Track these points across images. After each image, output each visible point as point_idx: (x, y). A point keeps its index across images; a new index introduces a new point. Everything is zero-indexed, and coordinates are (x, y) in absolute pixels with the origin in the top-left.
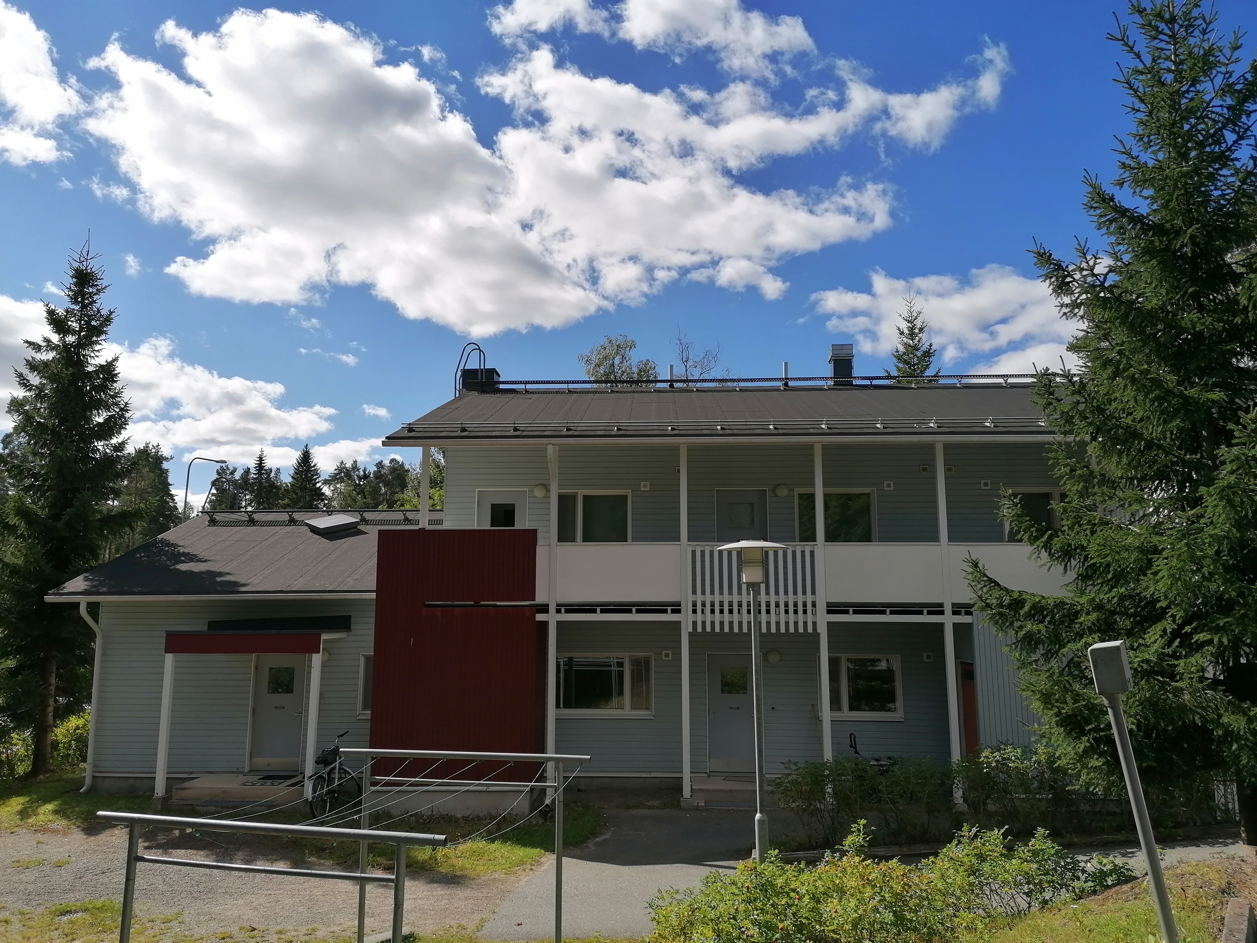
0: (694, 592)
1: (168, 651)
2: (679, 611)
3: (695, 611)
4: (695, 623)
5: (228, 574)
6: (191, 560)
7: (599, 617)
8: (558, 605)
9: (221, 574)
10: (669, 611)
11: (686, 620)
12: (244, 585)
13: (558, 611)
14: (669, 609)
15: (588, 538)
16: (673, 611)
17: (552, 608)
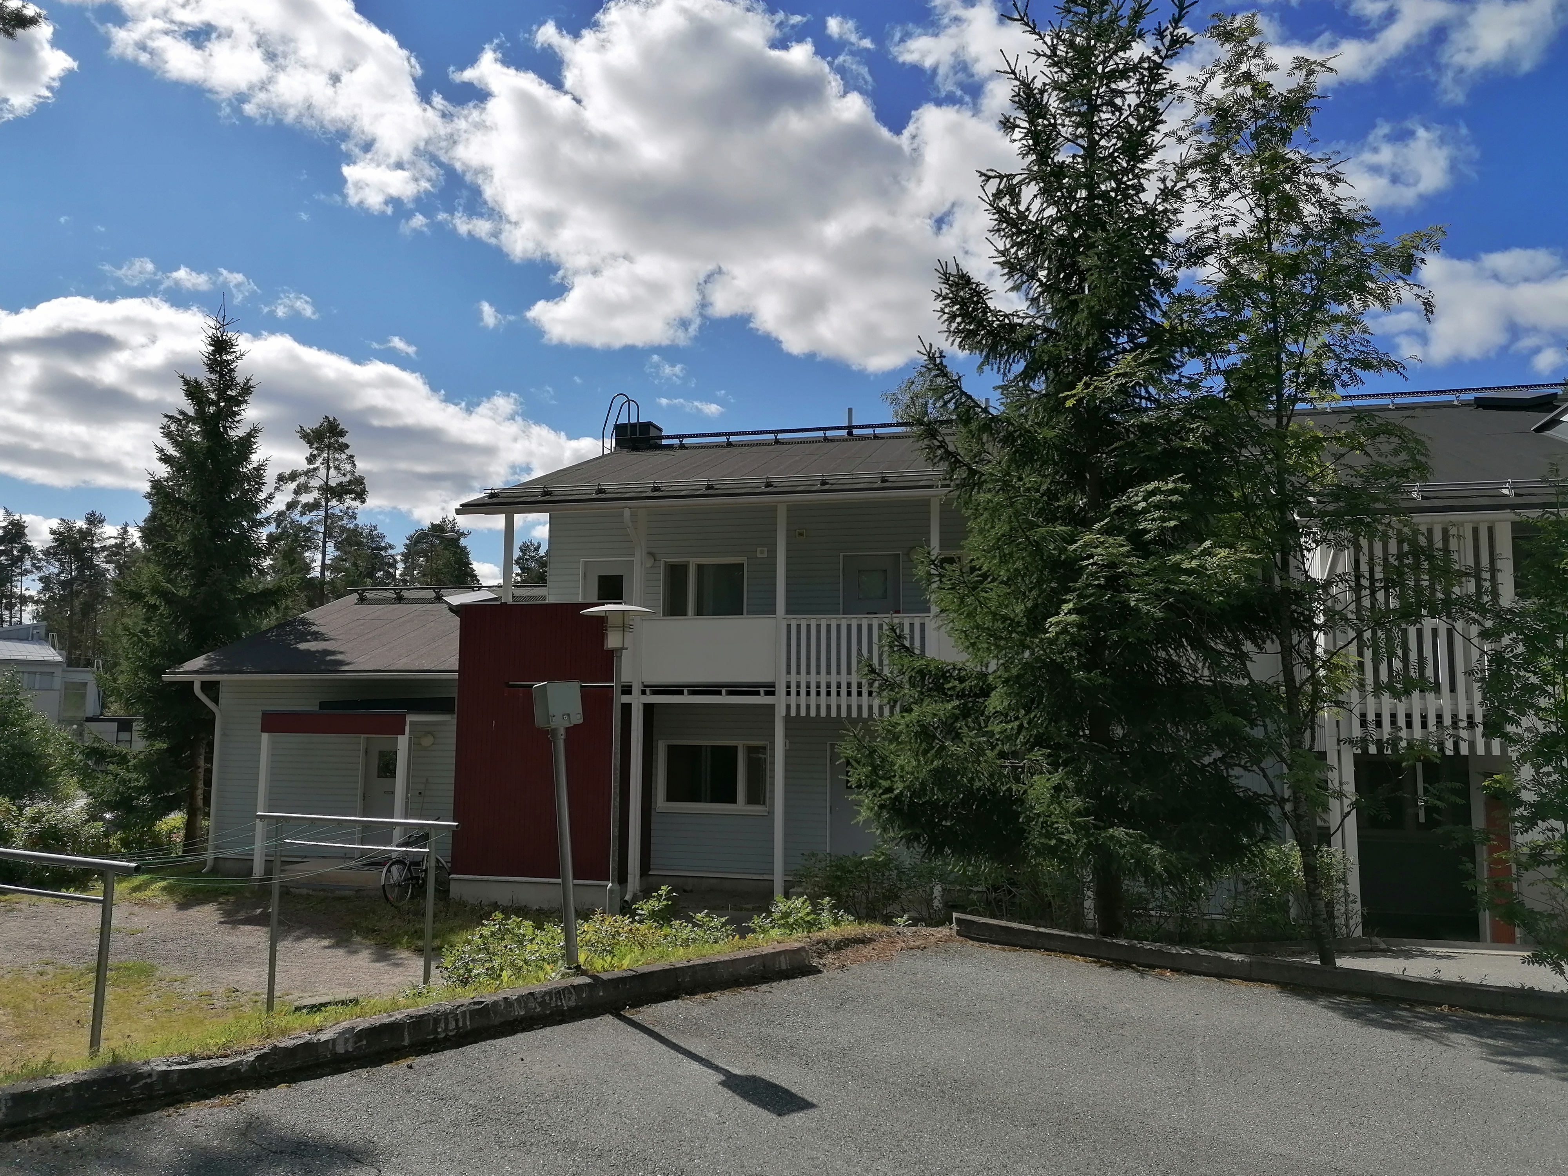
0: (789, 672)
1: (263, 730)
2: (772, 693)
3: (788, 693)
4: (788, 707)
5: (341, 653)
6: (316, 639)
7: (686, 699)
8: (645, 686)
9: (333, 653)
10: (762, 693)
11: (780, 701)
12: (348, 664)
13: (644, 693)
14: (762, 690)
15: (700, 612)
16: (768, 693)
17: (636, 690)
